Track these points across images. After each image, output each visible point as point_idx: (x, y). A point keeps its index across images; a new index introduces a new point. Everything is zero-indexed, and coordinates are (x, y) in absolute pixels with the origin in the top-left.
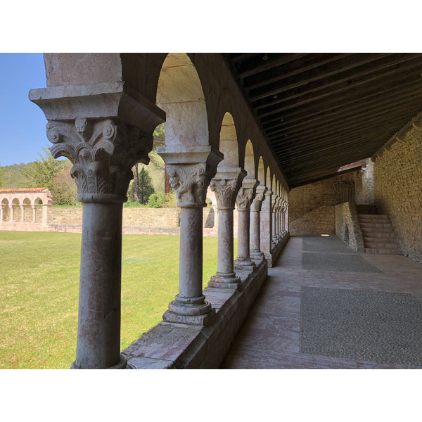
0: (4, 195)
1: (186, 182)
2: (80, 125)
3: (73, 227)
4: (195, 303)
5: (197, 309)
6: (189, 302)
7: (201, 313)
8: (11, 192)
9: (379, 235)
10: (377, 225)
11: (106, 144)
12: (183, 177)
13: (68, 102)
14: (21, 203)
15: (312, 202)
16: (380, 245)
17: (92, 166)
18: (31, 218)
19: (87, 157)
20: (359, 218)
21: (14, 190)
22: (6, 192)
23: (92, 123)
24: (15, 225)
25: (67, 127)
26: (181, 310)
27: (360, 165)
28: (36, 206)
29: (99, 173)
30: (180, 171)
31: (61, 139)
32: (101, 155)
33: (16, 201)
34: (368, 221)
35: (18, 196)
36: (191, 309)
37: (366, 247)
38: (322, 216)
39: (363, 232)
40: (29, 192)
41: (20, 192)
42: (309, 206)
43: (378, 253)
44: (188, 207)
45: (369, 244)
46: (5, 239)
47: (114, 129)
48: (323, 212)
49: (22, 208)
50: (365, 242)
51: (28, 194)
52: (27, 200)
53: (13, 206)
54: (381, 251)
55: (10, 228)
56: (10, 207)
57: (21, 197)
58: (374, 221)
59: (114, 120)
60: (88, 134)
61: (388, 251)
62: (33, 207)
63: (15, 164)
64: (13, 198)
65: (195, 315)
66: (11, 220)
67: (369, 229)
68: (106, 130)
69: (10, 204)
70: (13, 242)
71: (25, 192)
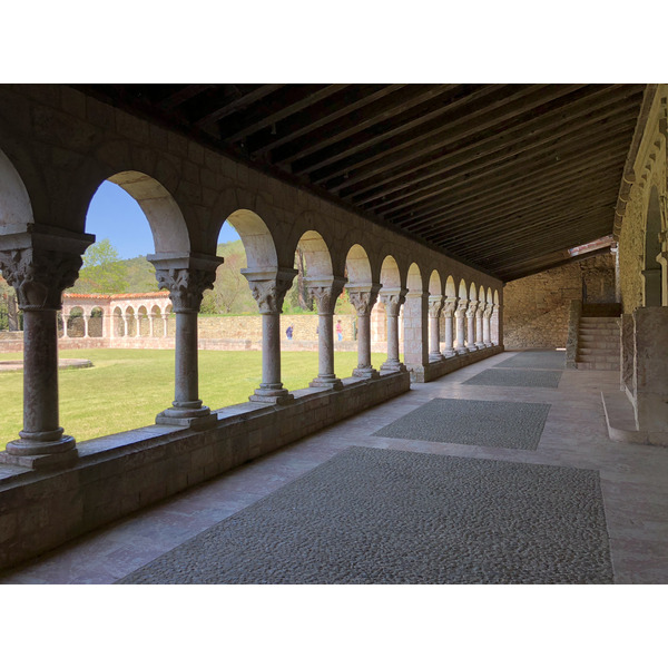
0: (128, 302)
1: (263, 295)
2: (171, 273)
3: (215, 343)
4: (272, 388)
5: (273, 391)
6: (268, 387)
7: (276, 394)
8: (136, 298)
9: (603, 345)
10: (604, 332)
11: (184, 283)
12: (261, 290)
13: (165, 261)
14: (149, 312)
15: (548, 300)
16: (599, 358)
17: (178, 294)
18: (162, 331)
19: (176, 289)
20: (580, 322)
21: (139, 295)
22: (130, 298)
23: (177, 271)
24: (142, 342)
25: (165, 273)
26: (261, 392)
27: (608, 244)
28: (167, 315)
29: (181, 297)
30: (258, 285)
31: (163, 280)
32: (182, 288)
33: (142, 309)
34: (592, 326)
35: (145, 303)
36: (269, 391)
37: (578, 360)
38: (559, 320)
39: (580, 340)
40: (159, 297)
41: (147, 298)
42: (543, 306)
43: (594, 368)
44: (266, 314)
45: (585, 357)
46: (132, 358)
47: (187, 275)
48: (562, 316)
49: (150, 318)
50: (579, 353)
51: (157, 300)
52: (156, 308)
53: (140, 316)
54: (597, 366)
55: (137, 346)
56: (136, 317)
57: (136, 305)
58: (601, 325)
59: (188, 270)
60: (175, 277)
61: (608, 366)
62: (164, 317)
63: (141, 256)
64: (139, 306)
65: (272, 396)
66: (138, 335)
67: (591, 338)
68: (184, 275)
69: (136, 313)
70: (141, 361)
71: (153, 297)
